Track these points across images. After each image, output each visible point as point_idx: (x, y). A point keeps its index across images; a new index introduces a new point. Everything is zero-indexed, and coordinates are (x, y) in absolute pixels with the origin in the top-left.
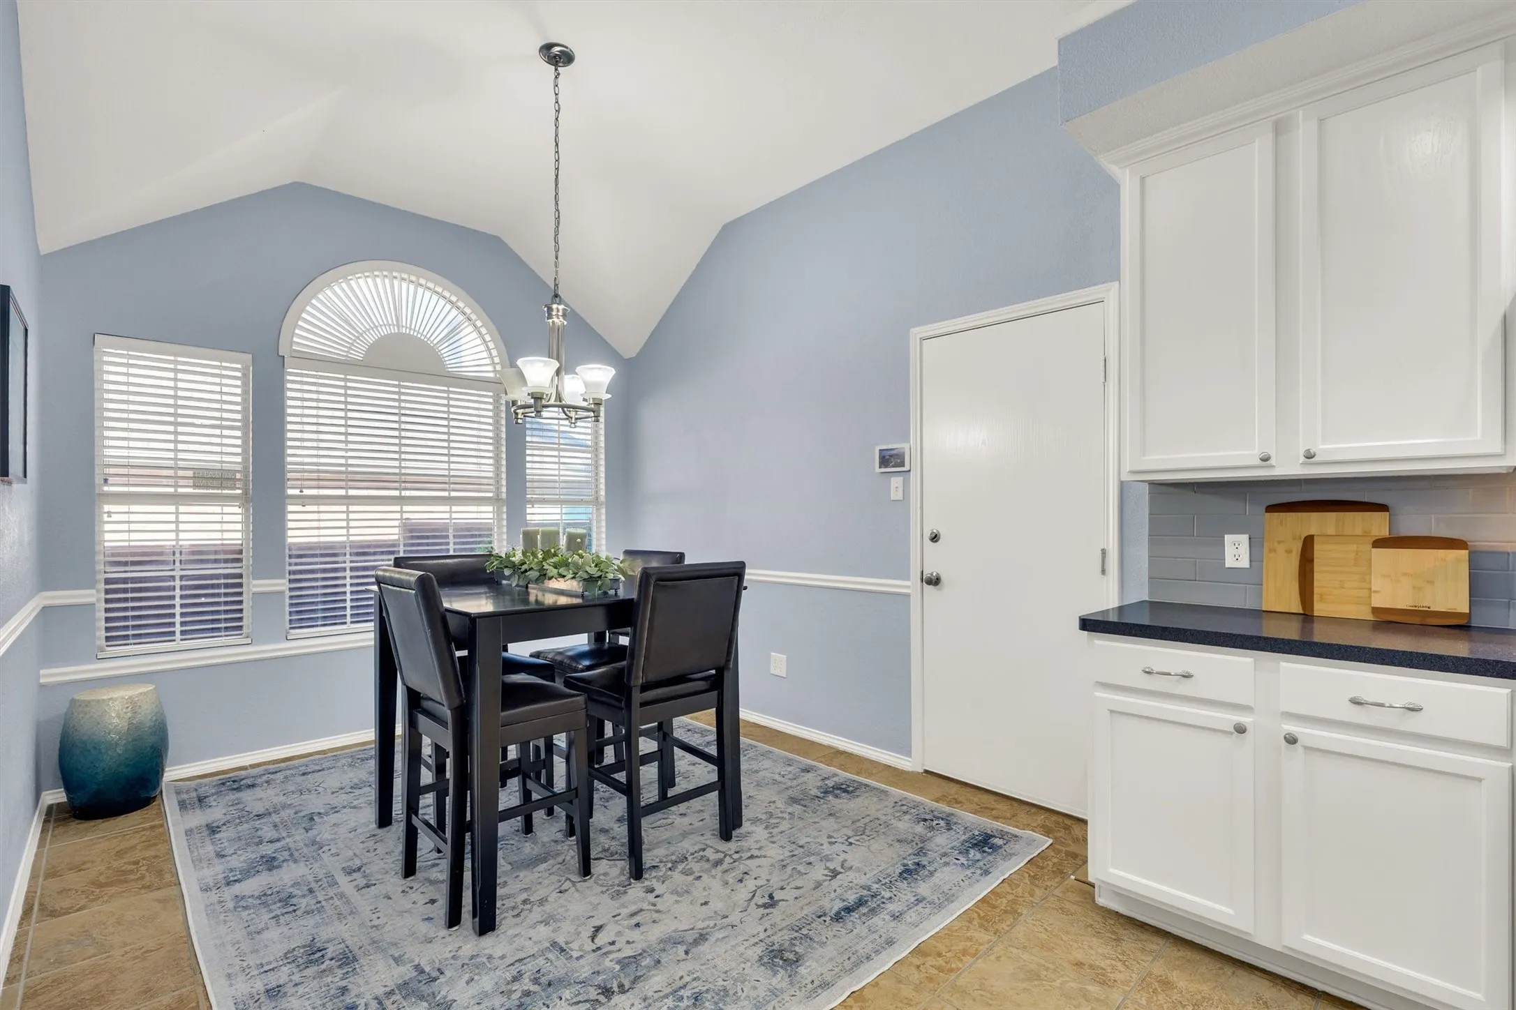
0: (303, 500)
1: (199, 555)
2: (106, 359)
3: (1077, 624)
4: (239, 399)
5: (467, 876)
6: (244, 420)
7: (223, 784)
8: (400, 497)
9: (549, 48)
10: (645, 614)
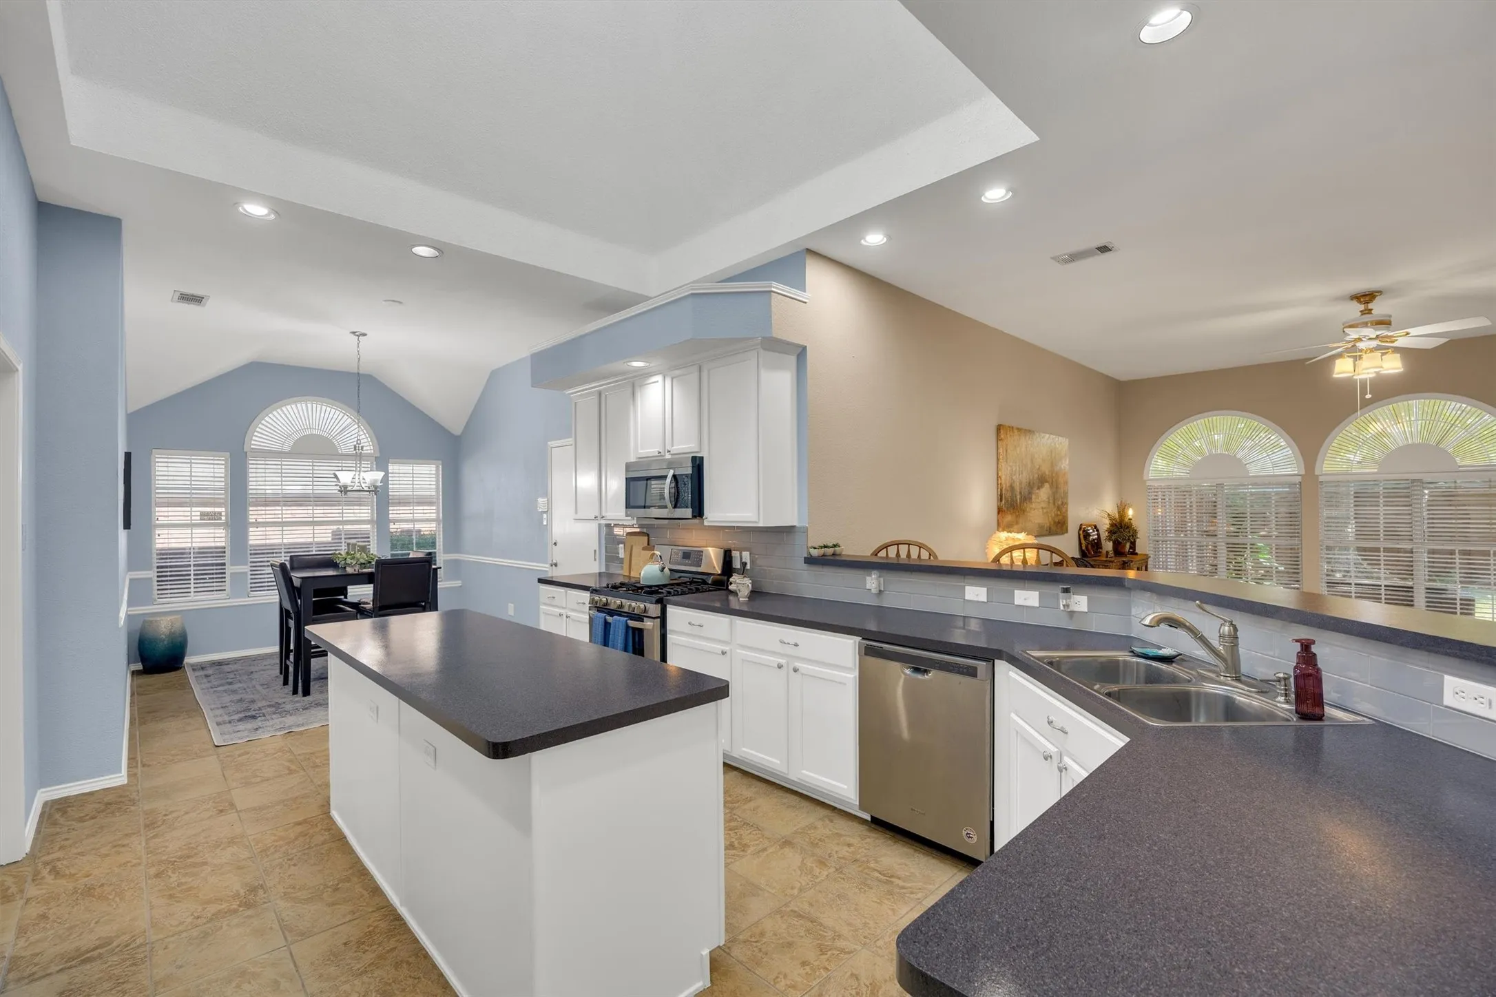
0: (257, 524)
1: (202, 552)
2: (157, 460)
3: (536, 580)
4: (223, 475)
5: (300, 685)
6: (226, 476)
7: (214, 664)
8: (313, 522)
9: (354, 333)
10: (378, 578)
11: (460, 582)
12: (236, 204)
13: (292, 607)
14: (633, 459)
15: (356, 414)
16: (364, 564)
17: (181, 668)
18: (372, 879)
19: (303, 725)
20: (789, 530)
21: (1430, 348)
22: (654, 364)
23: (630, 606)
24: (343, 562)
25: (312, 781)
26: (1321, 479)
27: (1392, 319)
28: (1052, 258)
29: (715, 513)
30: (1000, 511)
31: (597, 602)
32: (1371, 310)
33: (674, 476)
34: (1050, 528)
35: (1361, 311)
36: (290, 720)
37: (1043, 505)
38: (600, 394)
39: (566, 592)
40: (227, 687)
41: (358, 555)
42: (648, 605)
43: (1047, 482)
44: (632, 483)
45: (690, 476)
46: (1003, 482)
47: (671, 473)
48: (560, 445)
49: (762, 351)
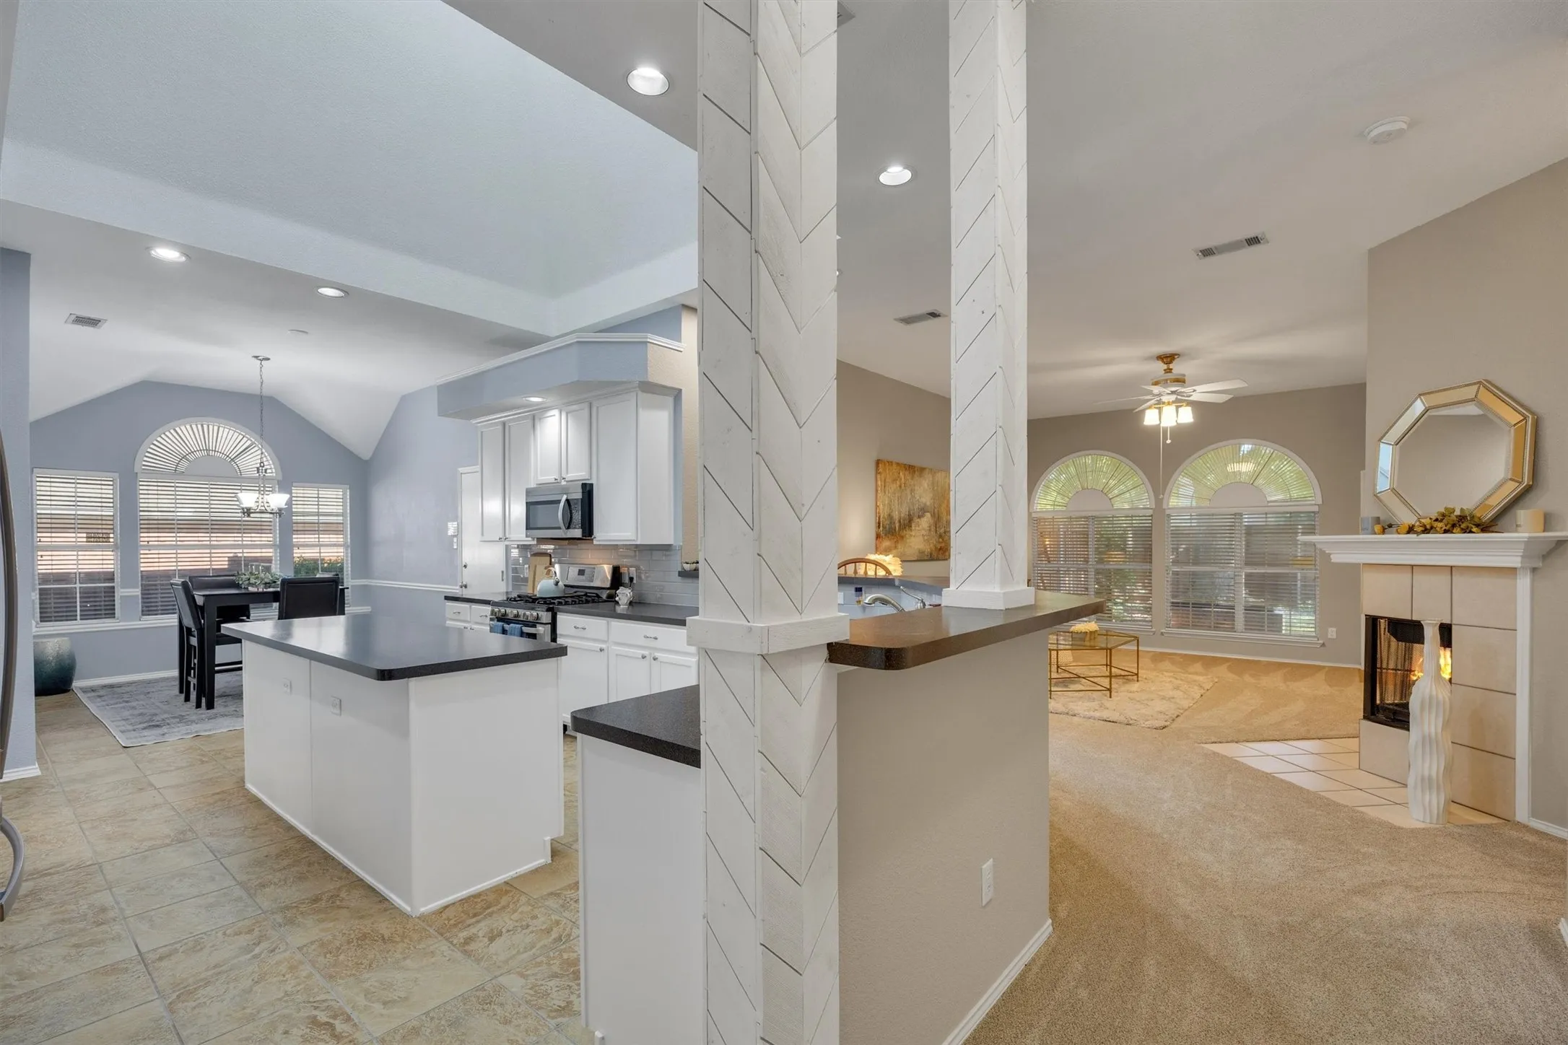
0: (149, 547)
1: (90, 577)
2: (38, 479)
3: (443, 598)
4: (111, 496)
5: (203, 701)
6: (114, 498)
7: (105, 686)
8: (210, 545)
9: (256, 357)
10: (284, 597)
11: (369, 607)
12: (148, 249)
13: (195, 623)
14: (533, 485)
15: (258, 437)
16: (269, 583)
17: (69, 691)
18: (286, 822)
19: (210, 730)
20: (667, 548)
21: (1221, 402)
22: (550, 400)
23: (524, 614)
24: (247, 582)
25: (224, 768)
26: (1168, 512)
27: (1186, 378)
28: (895, 319)
29: (602, 533)
30: (878, 536)
31: (496, 613)
32: (1171, 369)
33: (567, 501)
34: (931, 554)
35: (1165, 370)
36: (194, 727)
37: (923, 532)
38: (504, 424)
39: (470, 607)
40: (124, 704)
41: (262, 575)
42: (540, 613)
43: (928, 512)
44: (532, 507)
45: (580, 501)
46: (881, 511)
47: (564, 497)
48: (470, 471)
49: (640, 393)
